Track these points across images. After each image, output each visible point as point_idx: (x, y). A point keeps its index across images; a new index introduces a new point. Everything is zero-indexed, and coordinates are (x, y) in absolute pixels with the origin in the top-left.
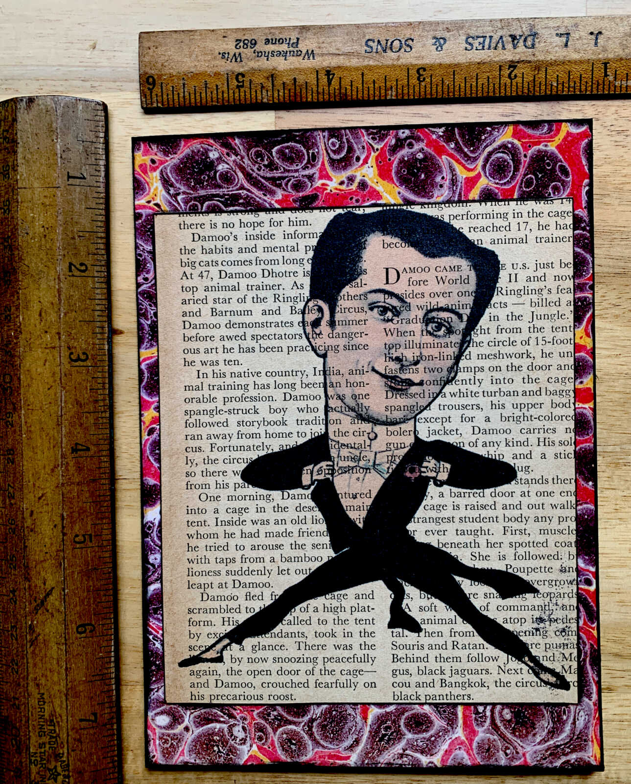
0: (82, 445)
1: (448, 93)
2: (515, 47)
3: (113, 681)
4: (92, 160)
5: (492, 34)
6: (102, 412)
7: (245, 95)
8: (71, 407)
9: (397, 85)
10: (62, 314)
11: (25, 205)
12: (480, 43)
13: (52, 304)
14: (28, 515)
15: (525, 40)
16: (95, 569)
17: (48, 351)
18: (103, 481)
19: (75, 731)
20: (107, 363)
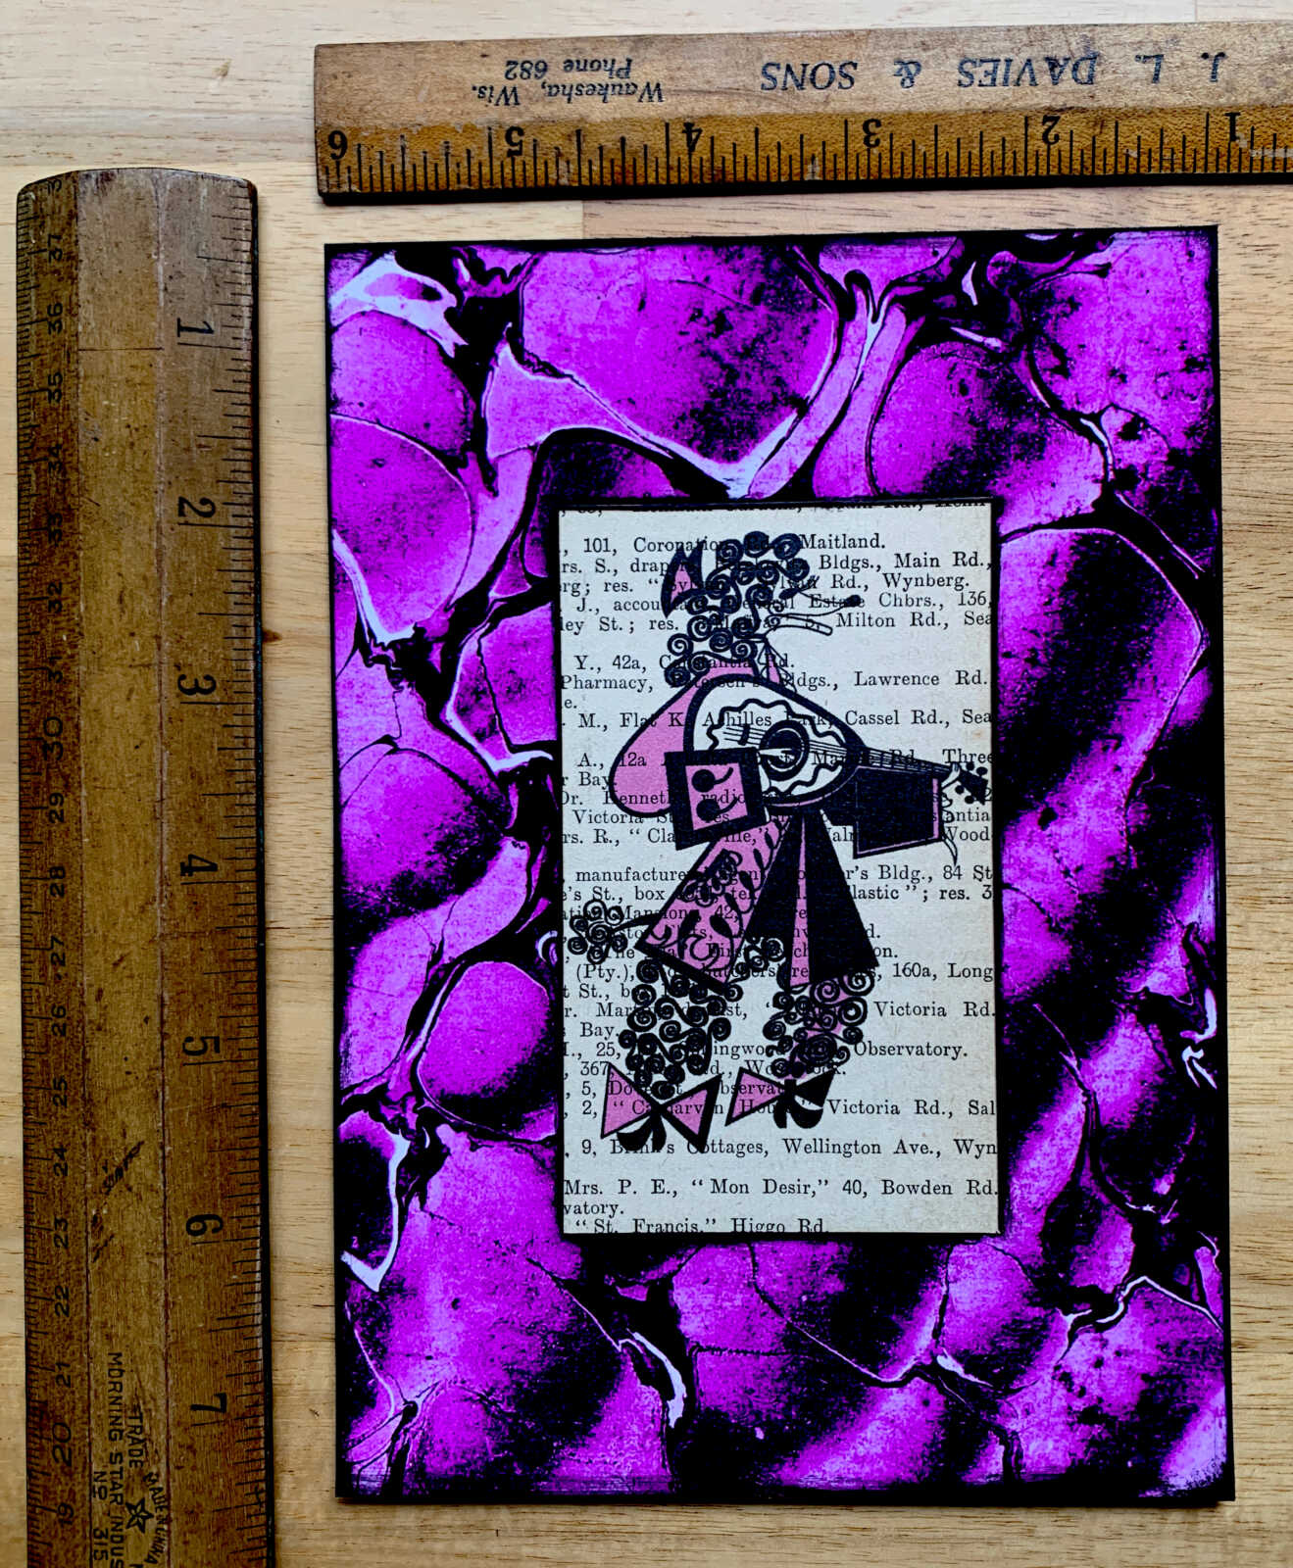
0: (202, 860)
1: (925, 169)
2: (1055, 81)
3: (258, 1331)
4: (226, 296)
5: (1011, 56)
6: (241, 794)
7: (524, 170)
8: (180, 782)
9: (824, 153)
10: (165, 601)
11: (93, 382)
12: (987, 73)
13: (145, 578)
14: (93, 997)
15: (1075, 69)
16: (224, 1105)
17: (135, 671)
18: (242, 932)
19: (181, 1430)
20: (252, 698)
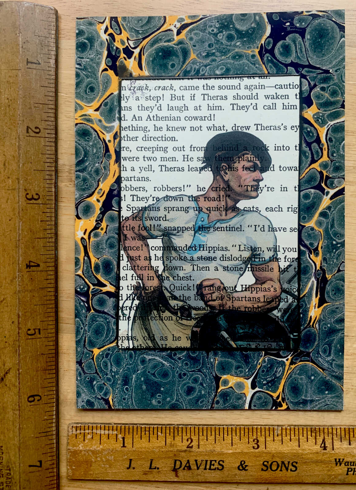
0: (34, 263)
3: (54, 437)
4: (45, 50)
6: (49, 238)
8: (26, 234)
10: (21, 165)
13: (14, 157)
16: (42, 354)
17: (10, 192)
18: (49, 290)
19: (25, 474)
20: (54, 202)
